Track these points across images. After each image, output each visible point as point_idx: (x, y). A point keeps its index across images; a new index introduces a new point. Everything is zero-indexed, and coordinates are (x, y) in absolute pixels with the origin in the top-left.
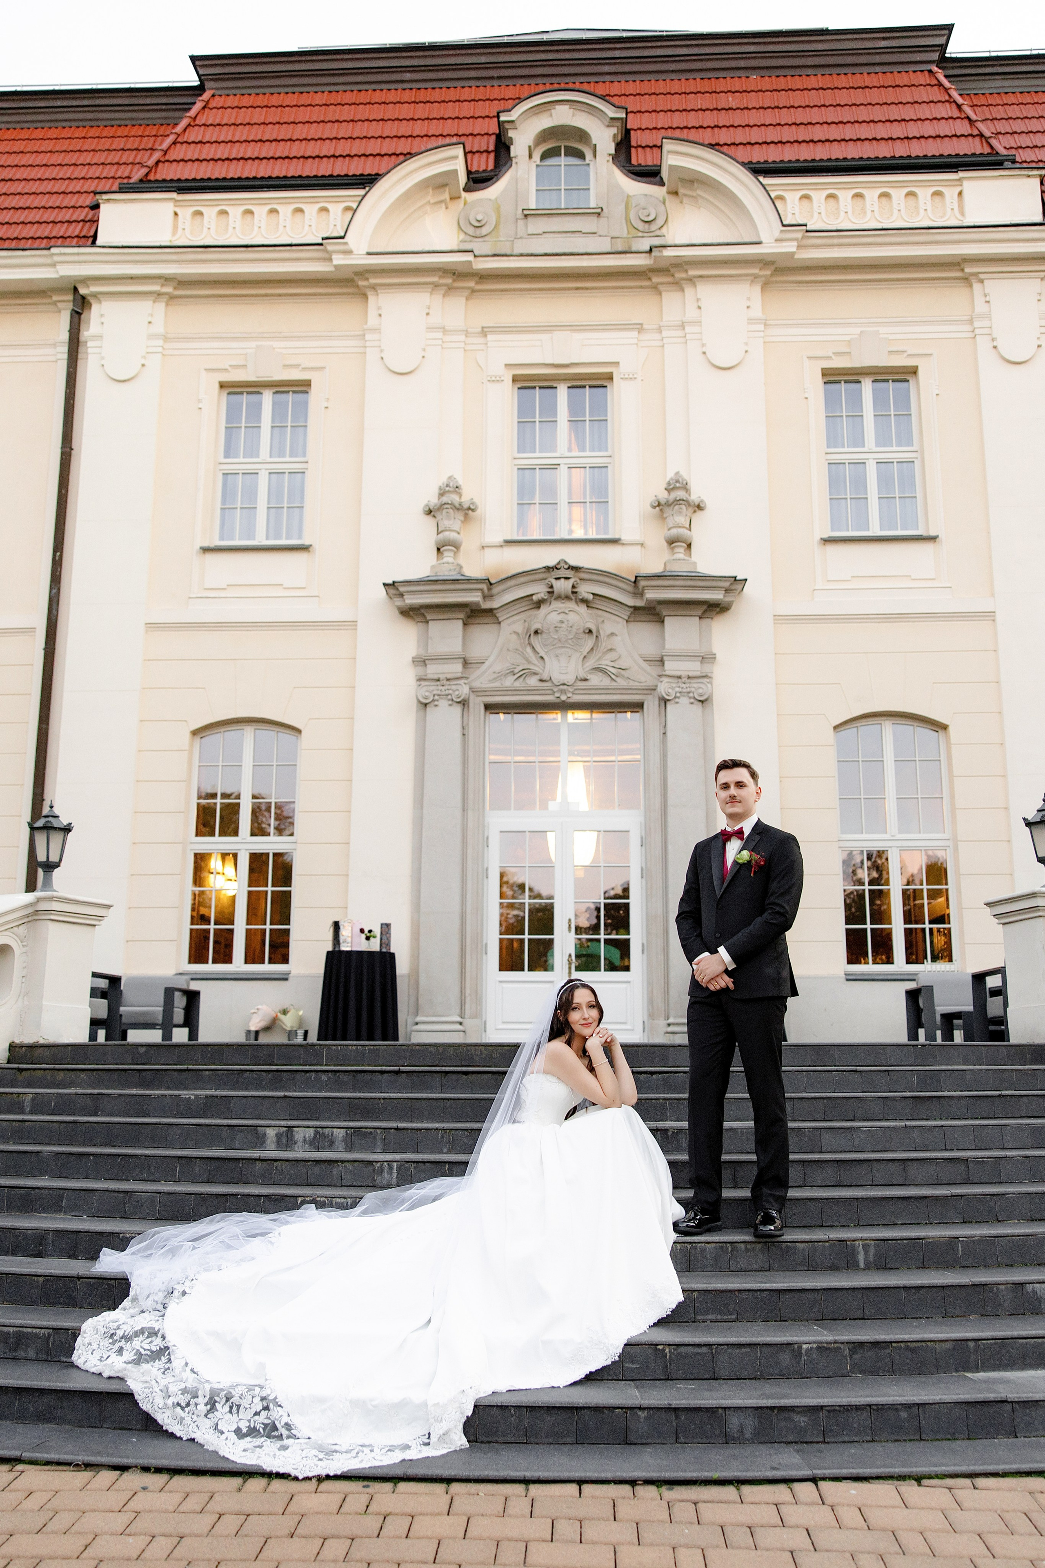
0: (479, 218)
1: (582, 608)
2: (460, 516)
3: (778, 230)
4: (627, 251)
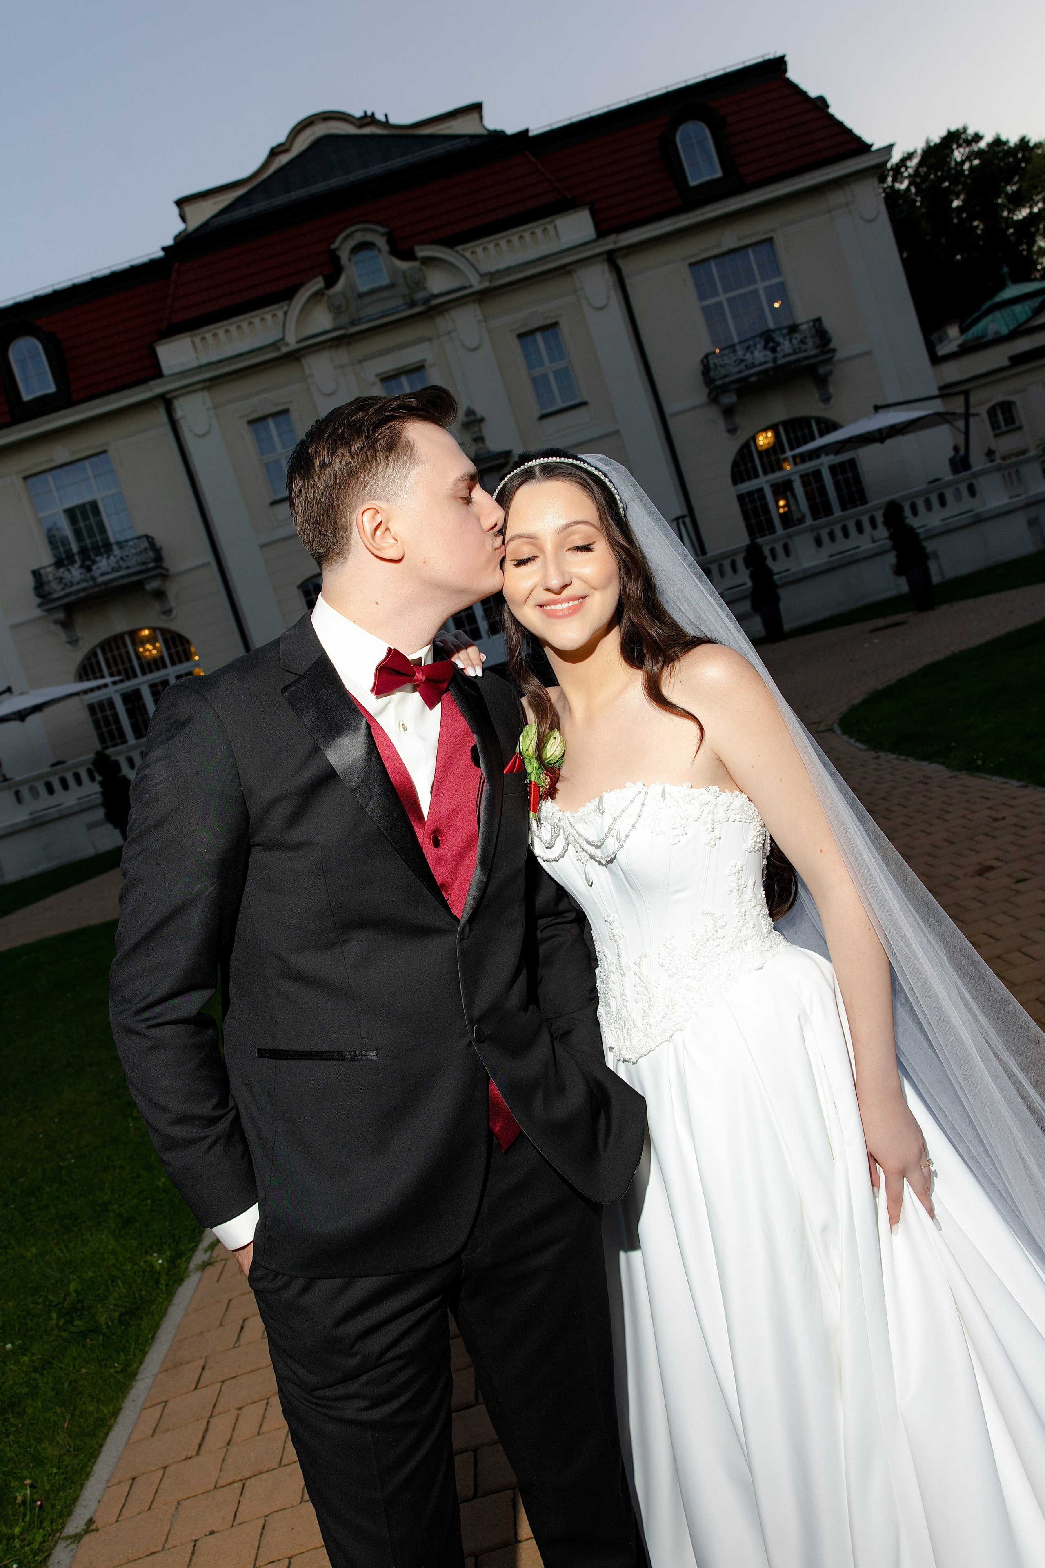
0: (338, 303)
3: (478, 278)
4: (413, 304)
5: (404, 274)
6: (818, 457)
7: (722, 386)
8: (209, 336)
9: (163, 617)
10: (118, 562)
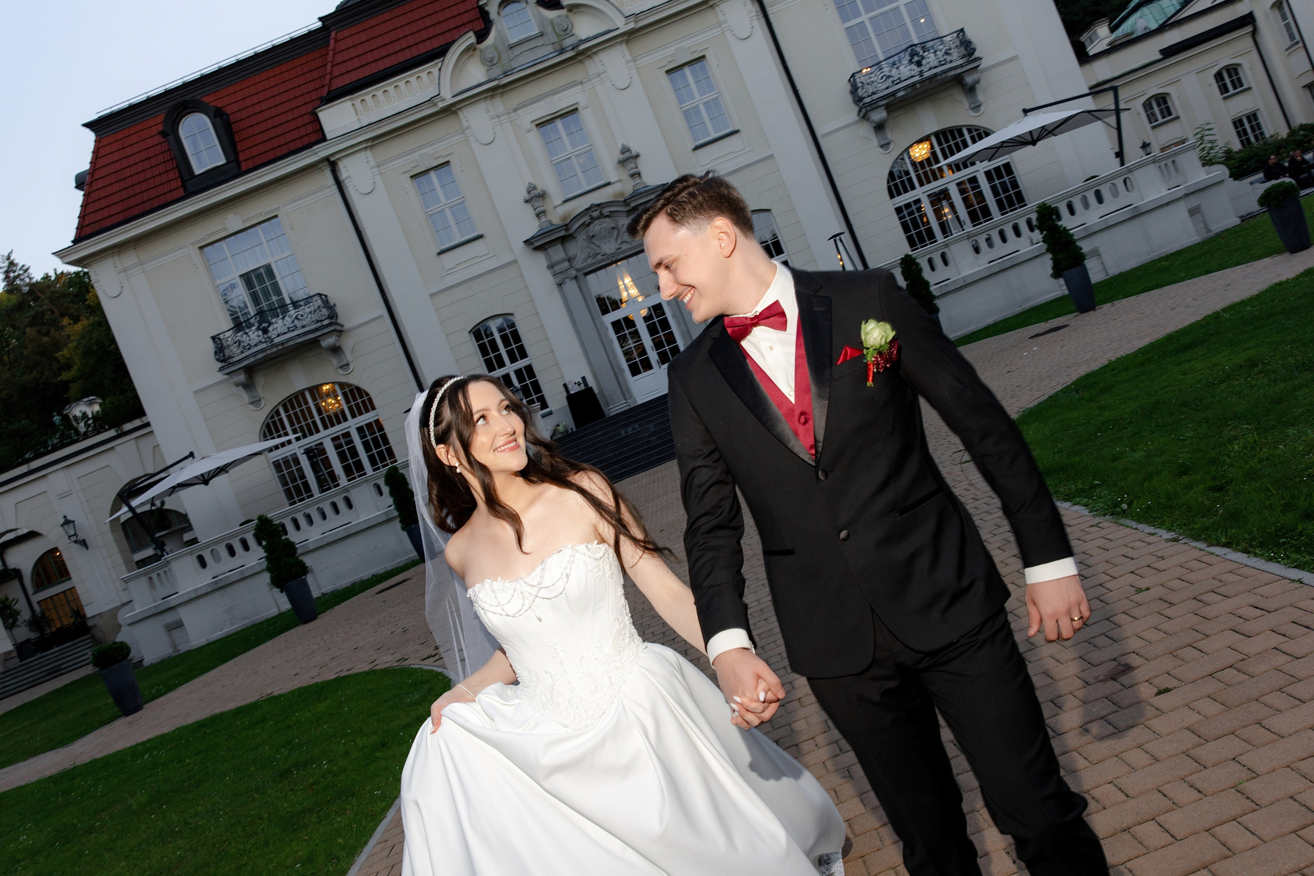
0: (490, 56)
1: (607, 220)
2: (540, 199)
3: (623, 20)
4: (562, 51)
5: (552, 22)
6: (973, 164)
7: (870, 103)
8: (368, 98)
9: (340, 371)
10: (293, 322)
